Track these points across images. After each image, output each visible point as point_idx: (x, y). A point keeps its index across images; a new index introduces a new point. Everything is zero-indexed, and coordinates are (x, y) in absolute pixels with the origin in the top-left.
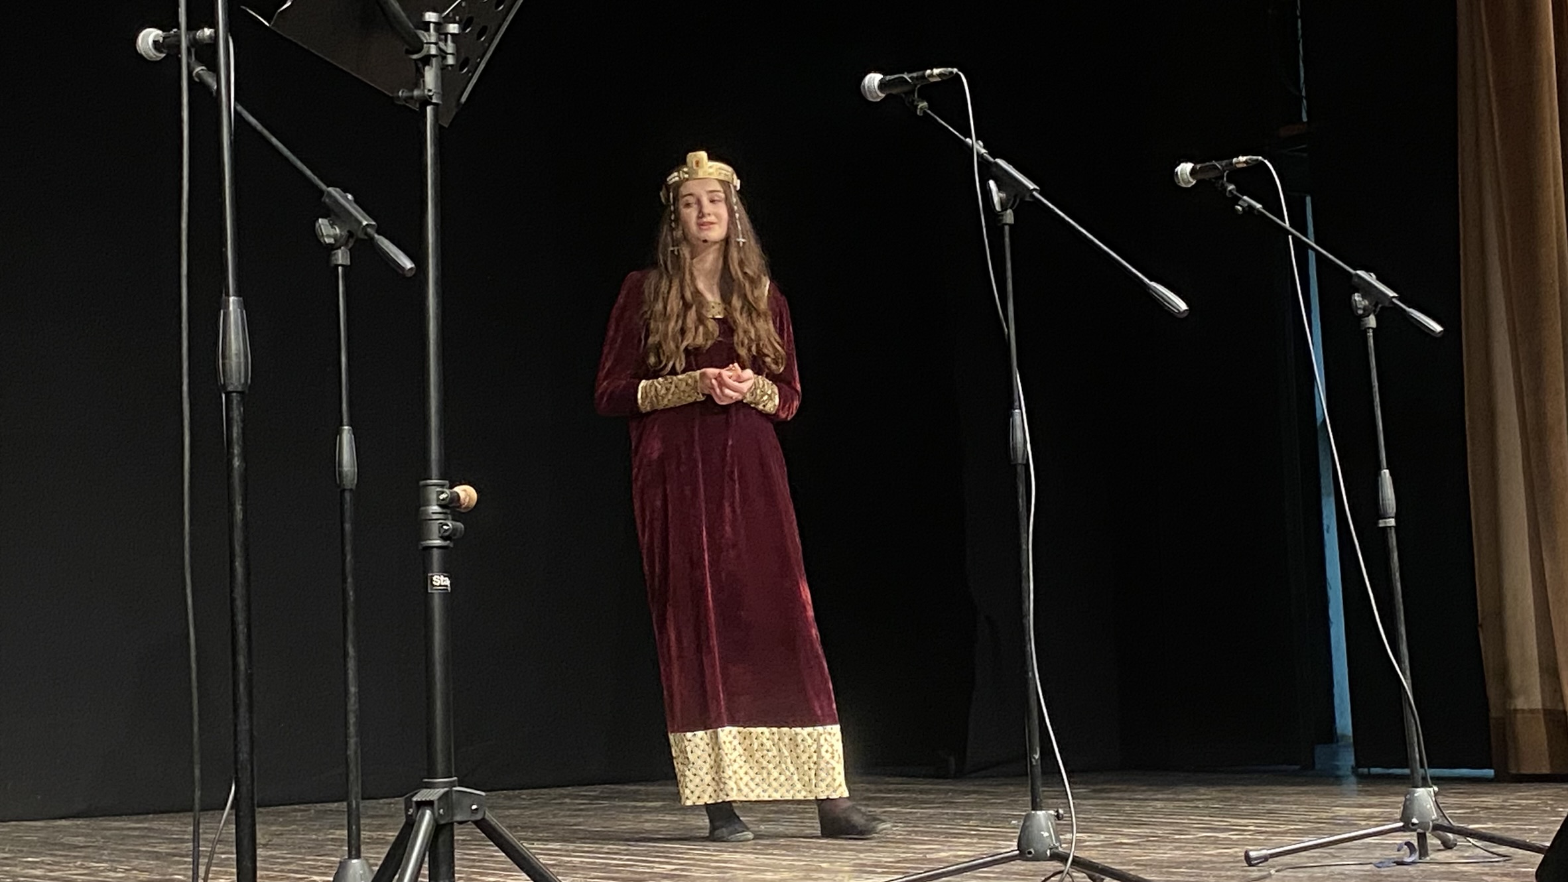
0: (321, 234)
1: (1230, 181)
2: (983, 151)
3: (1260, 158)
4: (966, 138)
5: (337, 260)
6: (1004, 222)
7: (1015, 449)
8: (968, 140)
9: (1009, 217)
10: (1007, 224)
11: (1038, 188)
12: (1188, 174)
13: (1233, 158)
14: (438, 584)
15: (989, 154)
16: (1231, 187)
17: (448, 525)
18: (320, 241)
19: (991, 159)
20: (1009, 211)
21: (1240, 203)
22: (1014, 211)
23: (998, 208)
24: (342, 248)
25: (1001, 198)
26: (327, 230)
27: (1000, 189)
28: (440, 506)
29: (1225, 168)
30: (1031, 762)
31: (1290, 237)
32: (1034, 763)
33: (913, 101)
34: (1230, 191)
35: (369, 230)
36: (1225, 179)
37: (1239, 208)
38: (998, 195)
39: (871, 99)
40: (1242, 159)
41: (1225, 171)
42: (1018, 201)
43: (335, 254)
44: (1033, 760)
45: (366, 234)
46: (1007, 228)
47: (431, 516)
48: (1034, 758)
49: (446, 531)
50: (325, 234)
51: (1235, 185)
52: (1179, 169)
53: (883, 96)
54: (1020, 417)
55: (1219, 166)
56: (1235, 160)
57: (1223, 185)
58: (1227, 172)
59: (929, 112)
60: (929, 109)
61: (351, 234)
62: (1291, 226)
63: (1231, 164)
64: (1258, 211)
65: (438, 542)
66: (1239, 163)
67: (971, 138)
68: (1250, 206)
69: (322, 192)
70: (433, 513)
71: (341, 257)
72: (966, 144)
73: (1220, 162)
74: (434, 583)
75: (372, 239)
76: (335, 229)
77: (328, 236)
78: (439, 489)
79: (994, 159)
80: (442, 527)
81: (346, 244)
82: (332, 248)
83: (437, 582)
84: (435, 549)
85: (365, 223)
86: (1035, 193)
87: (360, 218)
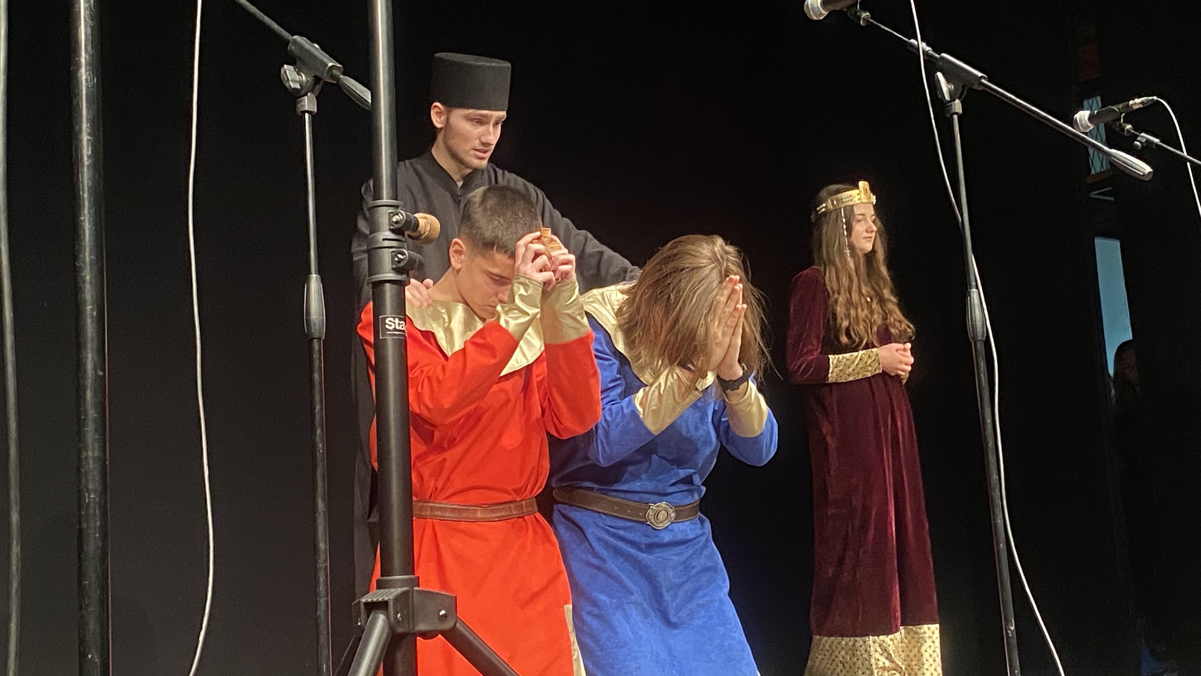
0: (286, 79)
1: (1127, 121)
2: (928, 49)
3: (1155, 98)
4: (910, 39)
5: (304, 106)
6: (953, 111)
7: (974, 327)
8: (912, 41)
9: (957, 106)
10: (956, 113)
11: (986, 76)
12: (1087, 119)
13: (1130, 100)
14: (391, 328)
15: (934, 50)
16: (1129, 127)
17: (403, 254)
18: (286, 87)
19: (937, 55)
20: (957, 101)
21: (1139, 138)
22: (962, 102)
23: (947, 97)
24: (309, 94)
25: (949, 89)
26: (292, 76)
27: (948, 81)
28: (393, 231)
29: (1122, 111)
30: (1007, 634)
31: (1188, 164)
32: (1010, 635)
33: (856, 12)
34: (1128, 130)
35: (335, 72)
36: (1122, 120)
37: (1138, 143)
38: (947, 86)
39: (815, 18)
40: (1137, 101)
41: (1122, 114)
42: (966, 92)
43: (301, 101)
44: (1009, 632)
45: (333, 77)
46: (955, 117)
47: (381, 243)
48: (1010, 630)
49: (400, 261)
50: (290, 79)
51: (1131, 124)
52: (1077, 116)
53: (825, 13)
54: (977, 297)
55: (1117, 110)
56: (1131, 102)
57: (1120, 125)
58: (1124, 114)
59: (872, 21)
60: (872, 18)
61: (317, 79)
62: (1188, 154)
63: (1128, 106)
64: (1157, 145)
65: (391, 276)
66: (1135, 104)
67: (916, 39)
68: (1148, 141)
69: (287, 42)
70: (384, 240)
71: (308, 103)
72: (912, 45)
73: (1116, 106)
74: (387, 326)
75: (338, 79)
76: (301, 76)
77: (293, 81)
78: (391, 210)
79: (939, 54)
80: (396, 256)
81: (312, 91)
82: (297, 95)
83: (391, 326)
84: (388, 285)
85: (330, 64)
86: (983, 81)
87: (326, 60)
